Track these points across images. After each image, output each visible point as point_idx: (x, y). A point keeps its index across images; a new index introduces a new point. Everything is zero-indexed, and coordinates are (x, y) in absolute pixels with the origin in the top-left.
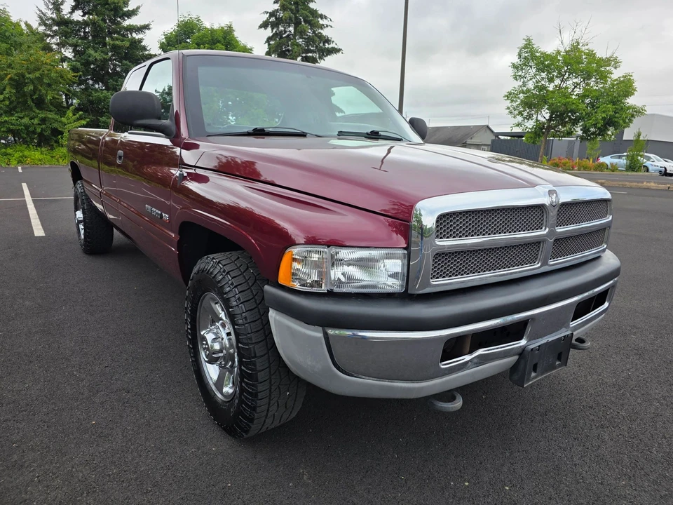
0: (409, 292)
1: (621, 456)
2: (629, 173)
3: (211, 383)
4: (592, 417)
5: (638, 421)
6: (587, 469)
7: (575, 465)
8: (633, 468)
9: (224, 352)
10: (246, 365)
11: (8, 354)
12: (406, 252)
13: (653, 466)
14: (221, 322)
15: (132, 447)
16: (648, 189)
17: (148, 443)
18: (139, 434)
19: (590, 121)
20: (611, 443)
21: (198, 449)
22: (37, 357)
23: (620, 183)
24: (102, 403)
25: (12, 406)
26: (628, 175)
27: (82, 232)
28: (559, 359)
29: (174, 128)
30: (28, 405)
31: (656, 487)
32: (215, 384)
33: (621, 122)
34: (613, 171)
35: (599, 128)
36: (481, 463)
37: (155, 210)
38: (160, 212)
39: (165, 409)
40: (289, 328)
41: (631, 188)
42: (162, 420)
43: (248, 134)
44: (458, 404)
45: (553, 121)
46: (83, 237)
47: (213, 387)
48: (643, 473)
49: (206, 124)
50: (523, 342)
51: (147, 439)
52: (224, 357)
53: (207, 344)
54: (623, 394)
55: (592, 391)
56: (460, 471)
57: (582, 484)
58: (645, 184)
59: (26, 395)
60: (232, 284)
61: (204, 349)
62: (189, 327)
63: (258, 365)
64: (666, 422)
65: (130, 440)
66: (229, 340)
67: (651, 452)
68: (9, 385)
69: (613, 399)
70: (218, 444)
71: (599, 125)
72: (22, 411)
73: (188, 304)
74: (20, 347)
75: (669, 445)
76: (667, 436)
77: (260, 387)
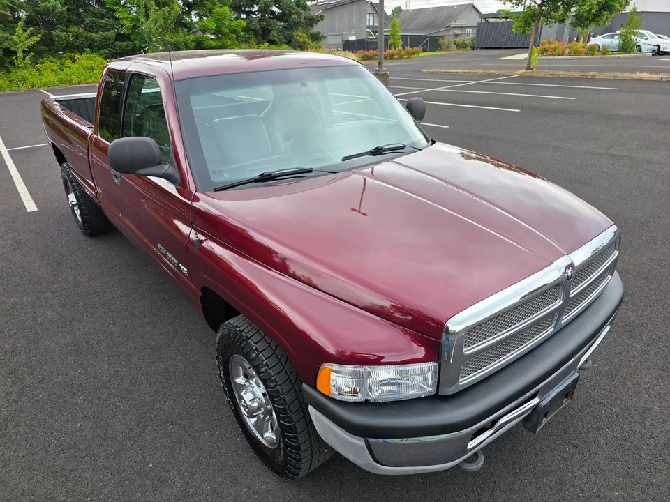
0: (440, 394)
1: (615, 463)
2: (621, 56)
3: (249, 423)
4: (589, 418)
5: (630, 419)
6: (585, 480)
7: (576, 476)
8: (625, 476)
9: (263, 410)
10: (289, 438)
11: (50, 385)
12: (436, 364)
13: (642, 473)
14: (255, 379)
15: (191, 491)
16: (640, 80)
17: (204, 486)
18: (193, 474)
19: (585, 7)
20: (606, 449)
21: (249, 488)
22: (79, 386)
23: (612, 74)
24: (152, 440)
25: (72, 451)
26: (620, 57)
27: (78, 212)
28: (566, 396)
29: (178, 176)
30: (87, 449)
31: (644, 496)
32: (254, 426)
33: (618, 5)
34: (605, 54)
35: (594, 14)
36: (495, 483)
37: (170, 256)
38: (176, 261)
39: (210, 442)
40: (331, 429)
41: (623, 80)
42: (210, 457)
43: (256, 181)
44: (480, 463)
45: (545, 6)
46: (80, 219)
47: (253, 429)
48: (633, 481)
49: (211, 173)
50: (536, 401)
51: (202, 481)
52: (262, 413)
53: (245, 402)
54: (616, 386)
55: (588, 385)
56: (478, 494)
57: (582, 498)
58: (638, 75)
59: (81, 436)
60: (267, 365)
61: (244, 406)
62: (222, 373)
63: (300, 439)
64: (654, 418)
65: (188, 483)
66: (265, 399)
67: (640, 456)
68: (63, 425)
69: (607, 393)
70: (265, 481)
71: (594, 11)
72: (84, 458)
73: (218, 355)
74: (59, 374)
75: (656, 446)
76: (655, 435)
77: (303, 455)
